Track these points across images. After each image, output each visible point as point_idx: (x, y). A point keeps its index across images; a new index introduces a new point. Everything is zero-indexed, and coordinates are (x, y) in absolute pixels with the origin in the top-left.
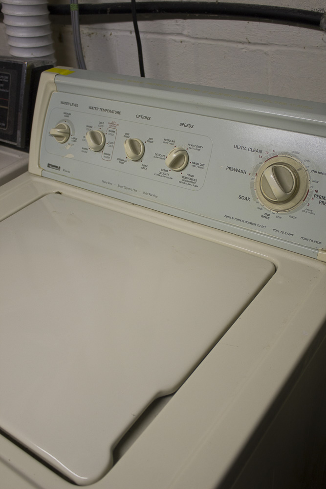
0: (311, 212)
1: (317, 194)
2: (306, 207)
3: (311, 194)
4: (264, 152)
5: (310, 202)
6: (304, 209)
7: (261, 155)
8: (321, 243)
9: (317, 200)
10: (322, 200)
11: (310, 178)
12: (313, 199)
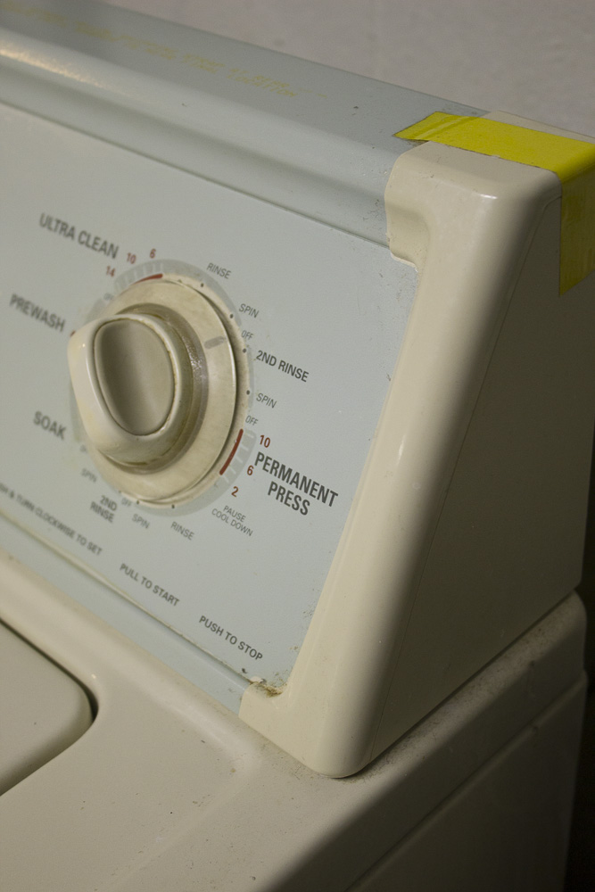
0: (238, 521)
1: (266, 452)
2: (225, 500)
3: (247, 452)
4: (122, 255)
5: (242, 480)
6: (219, 505)
7: (113, 263)
8: (259, 656)
9: (264, 478)
10: (280, 482)
11: (252, 386)
12: (250, 472)
